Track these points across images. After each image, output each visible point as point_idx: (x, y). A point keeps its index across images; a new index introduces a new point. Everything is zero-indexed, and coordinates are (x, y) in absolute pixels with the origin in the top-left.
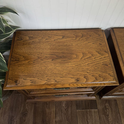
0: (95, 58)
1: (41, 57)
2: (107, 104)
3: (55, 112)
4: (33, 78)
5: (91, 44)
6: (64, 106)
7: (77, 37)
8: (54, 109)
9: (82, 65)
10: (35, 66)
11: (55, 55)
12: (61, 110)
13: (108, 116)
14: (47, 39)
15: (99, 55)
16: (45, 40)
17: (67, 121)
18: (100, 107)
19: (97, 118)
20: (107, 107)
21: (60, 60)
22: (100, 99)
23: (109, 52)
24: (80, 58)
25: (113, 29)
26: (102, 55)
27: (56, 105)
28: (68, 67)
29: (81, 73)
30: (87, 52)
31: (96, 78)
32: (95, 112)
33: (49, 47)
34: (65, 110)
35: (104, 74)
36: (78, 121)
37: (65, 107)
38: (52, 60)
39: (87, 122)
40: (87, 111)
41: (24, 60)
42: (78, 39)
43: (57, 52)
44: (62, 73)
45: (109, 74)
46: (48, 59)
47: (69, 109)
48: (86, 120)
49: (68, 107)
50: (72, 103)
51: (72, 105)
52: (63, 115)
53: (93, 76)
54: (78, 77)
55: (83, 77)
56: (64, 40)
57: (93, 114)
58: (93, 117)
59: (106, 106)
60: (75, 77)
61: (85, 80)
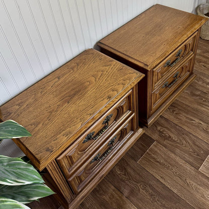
0: (107, 72)
1: (53, 110)
2: (159, 128)
3: (116, 189)
4: (64, 132)
5: (92, 64)
6: (119, 173)
7: (72, 69)
8: (113, 187)
9: (101, 84)
10: (55, 121)
11: (66, 97)
12: (121, 180)
13: (170, 137)
14: (41, 92)
15: (107, 68)
16: (40, 94)
17: (138, 183)
18: (155, 137)
19: (163, 149)
20: (161, 130)
21: (76, 97)
22: (147, 127)
23: (114, 60)
24: (94, 81)
25: (99, 42)
26: (110, 65)
27: (110, 180)
28: (90, 96)
29: (107, 90)
30: (96, 73)
31: (123, 84)
32: (155, 146)
33: (52, 96)
34: (125, 175)
35: (126, 77)
36: (148, 171)
37: (122, 172)
38: (68, 103)
39: (158, 162)
40: (148, 152)
41: (36, 127)
42: (75, 69)
43: (67, 93)
44: (89, 104)
45: (130, 73)
46: (63, 105)
47: (129, 170)
48: (155, 162)
49: (125, 169)
50: (126, 161)
51: (127, 163)
52: (128, 183)
53: (118, 84)
54: (107, 95)
55: (111, 92)
56: (62, 79)
57: (156, 149)
58: (159, 152)
59: (159, 131)
60: (104, 98)
61: (116, 92)
